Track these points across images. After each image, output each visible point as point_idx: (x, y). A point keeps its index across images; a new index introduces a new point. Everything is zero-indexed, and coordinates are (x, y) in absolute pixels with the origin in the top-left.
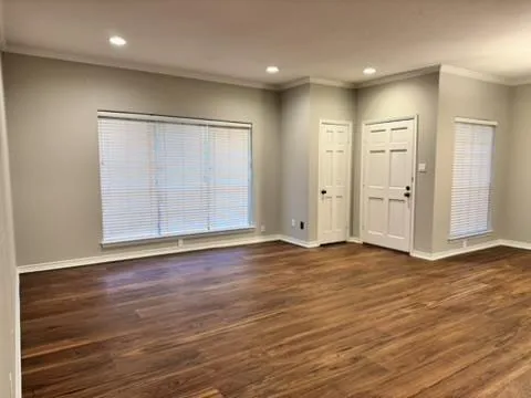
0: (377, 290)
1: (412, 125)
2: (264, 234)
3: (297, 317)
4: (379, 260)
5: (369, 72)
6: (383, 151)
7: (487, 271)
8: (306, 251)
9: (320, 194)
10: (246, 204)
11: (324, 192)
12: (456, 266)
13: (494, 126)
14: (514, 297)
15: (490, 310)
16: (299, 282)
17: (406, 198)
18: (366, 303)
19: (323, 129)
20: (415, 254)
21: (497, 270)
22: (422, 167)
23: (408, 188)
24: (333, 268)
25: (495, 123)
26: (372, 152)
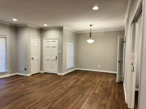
0: (51, 86)
1: (57, 40)
2: (11, 73)
3: (28, 99)
4: (50, 77)
5: (45, 25)
6: (49, 47)
7: (75, 76)
8: (27, 77)
9: (31, 59)
10: (4, 63)
11: (32, 58)
12: (68, 76)
13: (74, 42)
14: (82, 82)
15: (78, 86)
16: (27, 87)
17: (56, 60)
18: (49, 90)
19: (32, 40)
20: (59, 74)
21: (77, 76)
22: (60, 51)
23: (56, 57)
24: (37, 81)
25: (74, 41)
26: (46, 47)
